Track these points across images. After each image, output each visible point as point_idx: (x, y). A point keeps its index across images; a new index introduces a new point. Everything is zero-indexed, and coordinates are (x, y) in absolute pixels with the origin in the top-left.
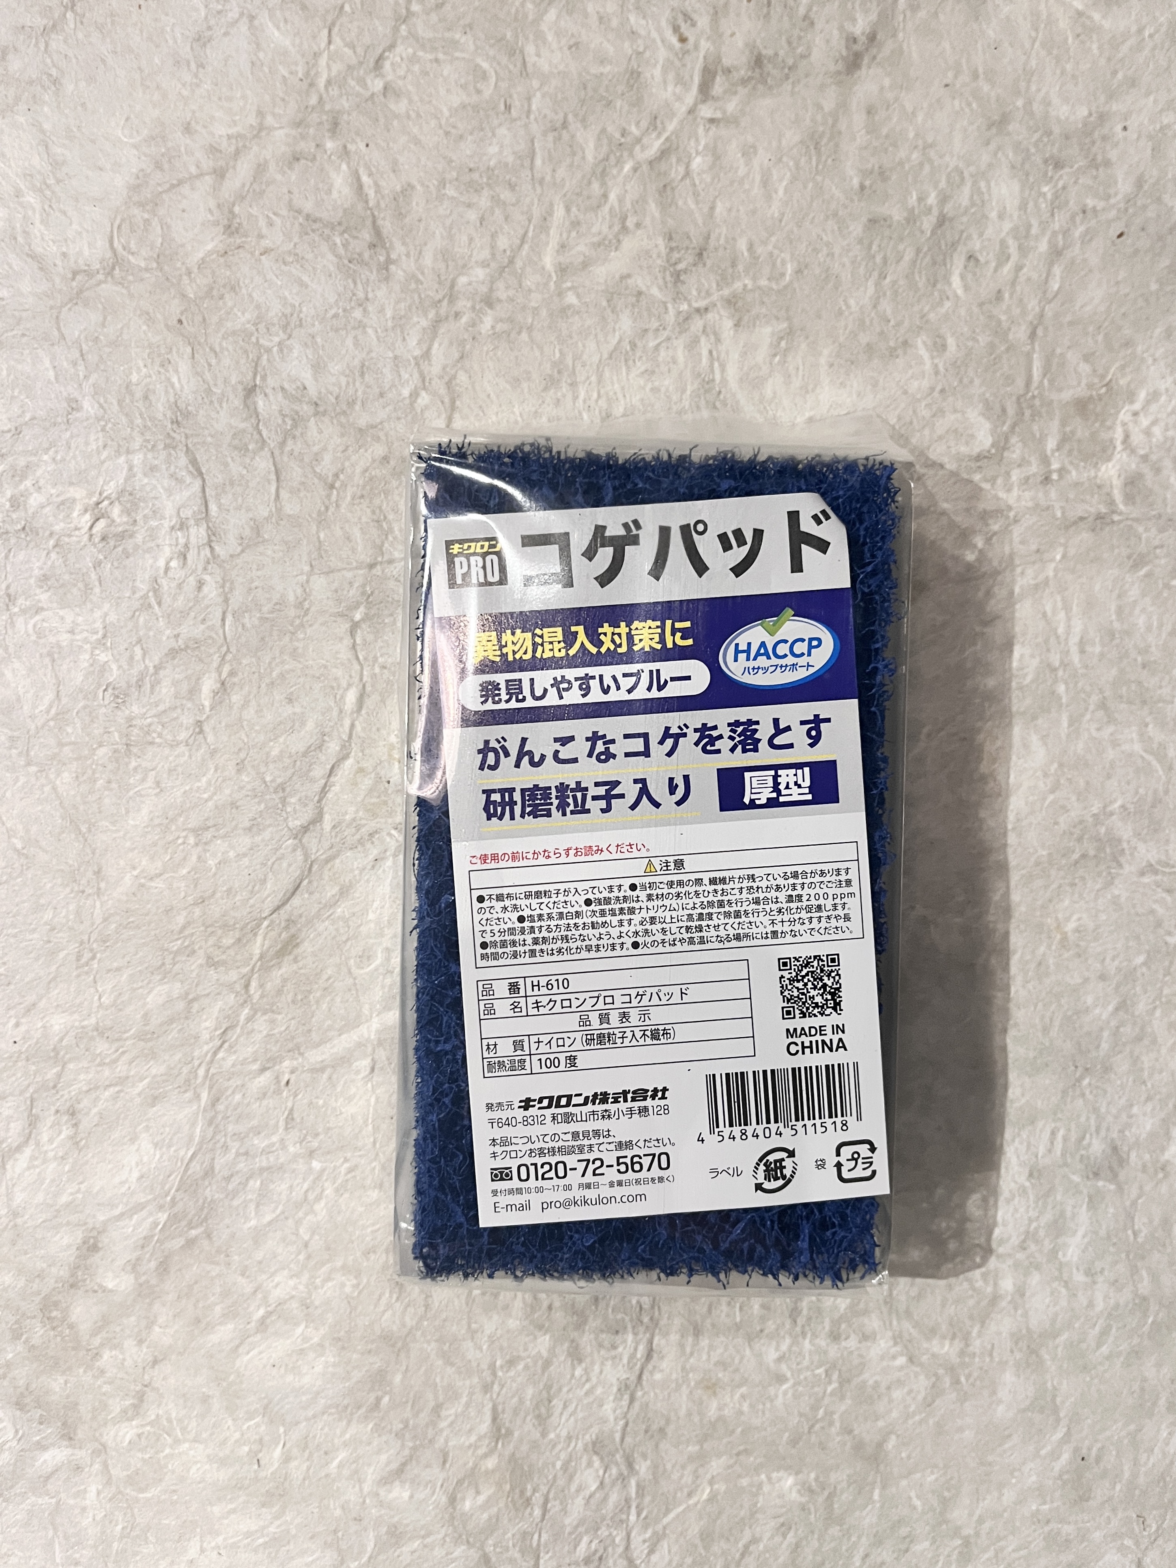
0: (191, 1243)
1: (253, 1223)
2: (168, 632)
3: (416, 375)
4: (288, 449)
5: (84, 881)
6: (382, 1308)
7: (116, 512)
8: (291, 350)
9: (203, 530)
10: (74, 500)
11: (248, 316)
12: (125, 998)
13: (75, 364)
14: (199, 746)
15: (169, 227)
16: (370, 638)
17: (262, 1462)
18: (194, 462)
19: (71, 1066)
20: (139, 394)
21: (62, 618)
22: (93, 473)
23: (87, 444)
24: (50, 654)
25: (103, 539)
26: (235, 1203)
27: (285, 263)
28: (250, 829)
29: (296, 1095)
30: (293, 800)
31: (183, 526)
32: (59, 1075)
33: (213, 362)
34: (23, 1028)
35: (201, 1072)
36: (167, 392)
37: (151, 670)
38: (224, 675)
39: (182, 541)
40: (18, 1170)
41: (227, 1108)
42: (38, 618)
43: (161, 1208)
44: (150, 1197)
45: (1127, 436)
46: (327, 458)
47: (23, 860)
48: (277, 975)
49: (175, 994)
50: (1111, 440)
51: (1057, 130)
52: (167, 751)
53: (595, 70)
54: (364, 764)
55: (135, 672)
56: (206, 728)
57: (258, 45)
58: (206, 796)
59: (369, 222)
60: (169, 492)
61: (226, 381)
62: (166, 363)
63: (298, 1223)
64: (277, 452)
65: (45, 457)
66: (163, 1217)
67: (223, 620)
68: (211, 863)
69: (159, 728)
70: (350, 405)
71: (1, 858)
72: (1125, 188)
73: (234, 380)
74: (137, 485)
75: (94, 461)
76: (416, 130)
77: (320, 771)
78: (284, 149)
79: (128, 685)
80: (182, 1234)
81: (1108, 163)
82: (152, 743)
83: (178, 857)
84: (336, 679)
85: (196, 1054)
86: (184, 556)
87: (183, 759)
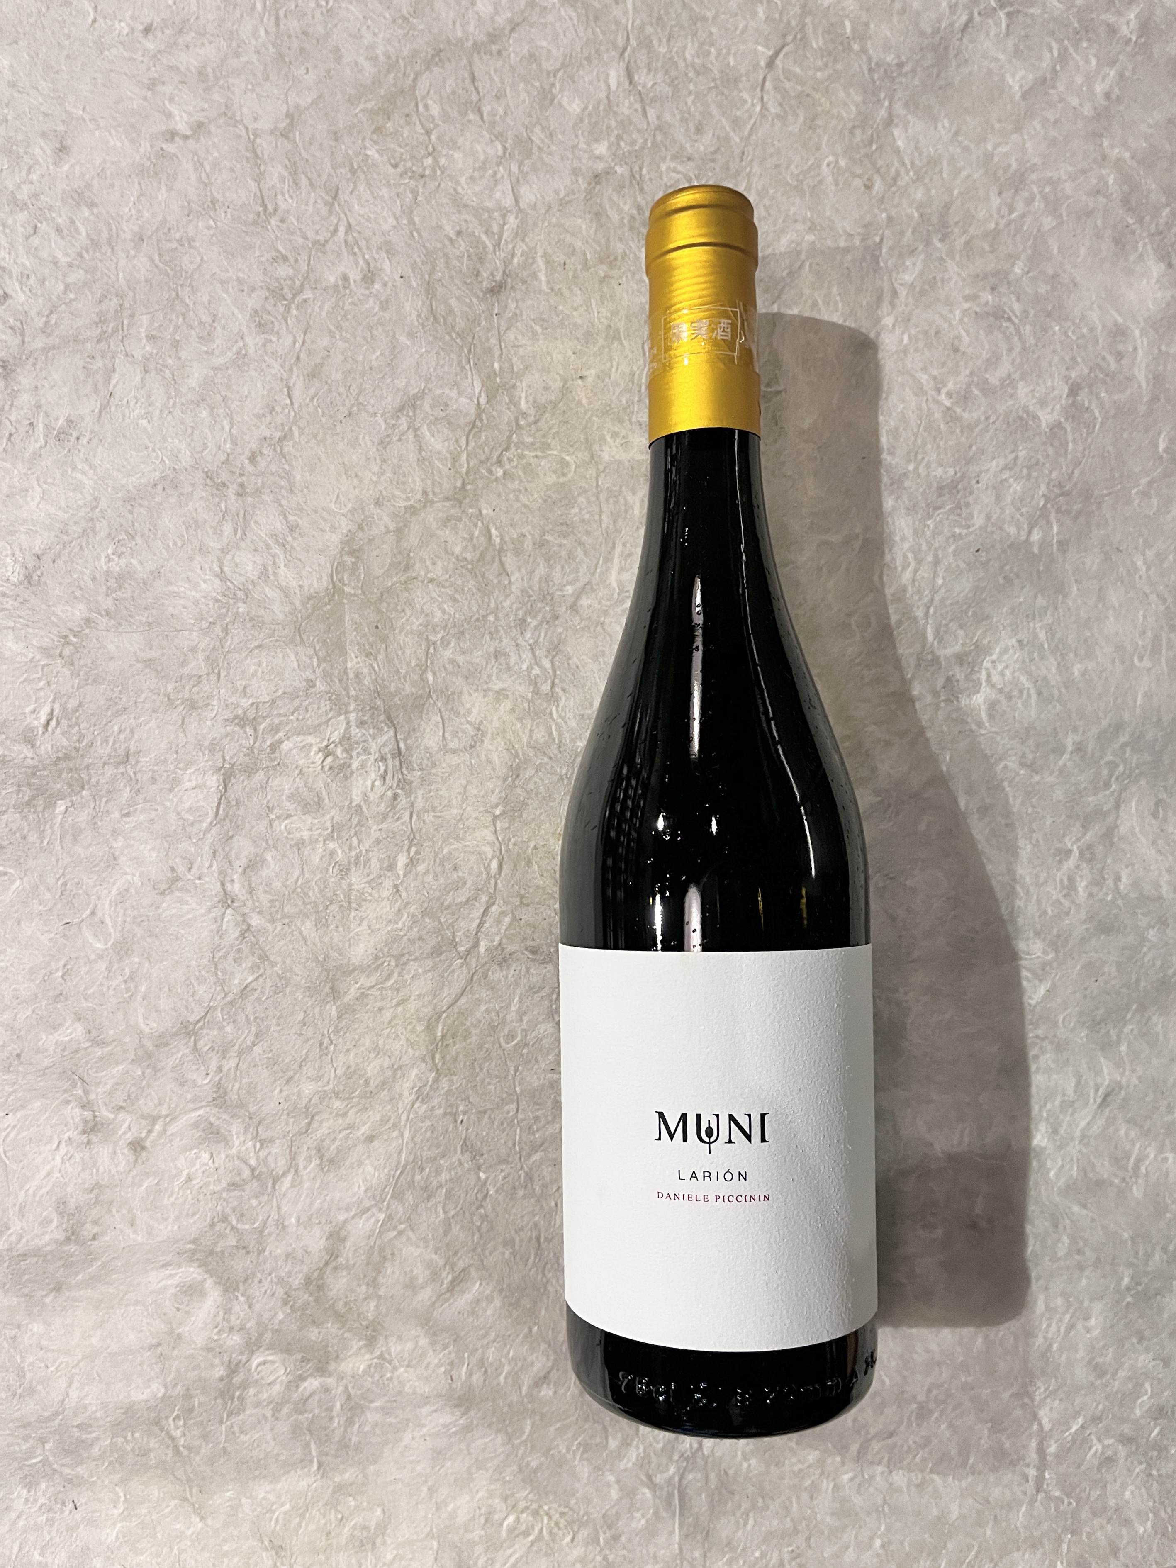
0: (401, 1233)
1: (442, 1217)
2: (374, 828)
3: (530, 655)
4: (450, 707)
5: (324, 993)
6: (528, 1267)
7: (339, 751)
8: (449, 643)
9: (396, 761)
10: (311, 745)
11: (420, 621)
12: (352, 1070)
13: (311, 658)
14: (397, 901)
15: (369, 567)
16: (506, 825)
17: (454, 1378)
18: (389, 718)
19: (316, 1118)
20: (351, 676)
21: (304, 821)
22: (324, 727)
23: (319, 708)
24: (297, 844)
25: (331, 768)
26: (430, 1205)
27: (443, 587)
28: (432, 954)
29: (467, 1130)
30: (459, 934)
31: (382, 758)
32: (309, 1124)
33: (400, 653)
34: (284, 1094)
35: (404, 1117)
36: (370, 673)
37: (364, 852)
38: (412, 854)
39: (382, 768)
40: (284, 1189)
42: (288, 821)
43: (380, 1210)
44: (373, 1203)
45: (989, 677)
46: (475, 711)
47: (283, 982)
48: (453, 1049)
49: (385, 1065)
50: (979, 679)
51: (934, 485)
52: (375, 905)
54: (505, 908)
55: (353, 854)
56: (400, 888)
57: (420, 447)
58: (402, 933)
59: (497, 559)
60: (374, 737)
61: (408, 664)
62: (369, 654)
63: (472, 1215)
64: (442, 709)
65: (292, 718)
66: (382, 1216)
67: (411, 818)
68: (408, 977)
69: (370, 890)
70: (490, 676)
71: (268, 980)
72: (978, 521)
73: (413, 664)
74: (353, 733)
75: (324, 719)
76: (526, 501)
77: (477, 913)
78: (441, 514)
79: (349, 862)
80: (395, 1228)
81: (968, 505)
82: (365, 900)
83: (386, 973)
84: (485, 853)
85: (400, 1105)
86: (384, 778)
87: (385, 911)
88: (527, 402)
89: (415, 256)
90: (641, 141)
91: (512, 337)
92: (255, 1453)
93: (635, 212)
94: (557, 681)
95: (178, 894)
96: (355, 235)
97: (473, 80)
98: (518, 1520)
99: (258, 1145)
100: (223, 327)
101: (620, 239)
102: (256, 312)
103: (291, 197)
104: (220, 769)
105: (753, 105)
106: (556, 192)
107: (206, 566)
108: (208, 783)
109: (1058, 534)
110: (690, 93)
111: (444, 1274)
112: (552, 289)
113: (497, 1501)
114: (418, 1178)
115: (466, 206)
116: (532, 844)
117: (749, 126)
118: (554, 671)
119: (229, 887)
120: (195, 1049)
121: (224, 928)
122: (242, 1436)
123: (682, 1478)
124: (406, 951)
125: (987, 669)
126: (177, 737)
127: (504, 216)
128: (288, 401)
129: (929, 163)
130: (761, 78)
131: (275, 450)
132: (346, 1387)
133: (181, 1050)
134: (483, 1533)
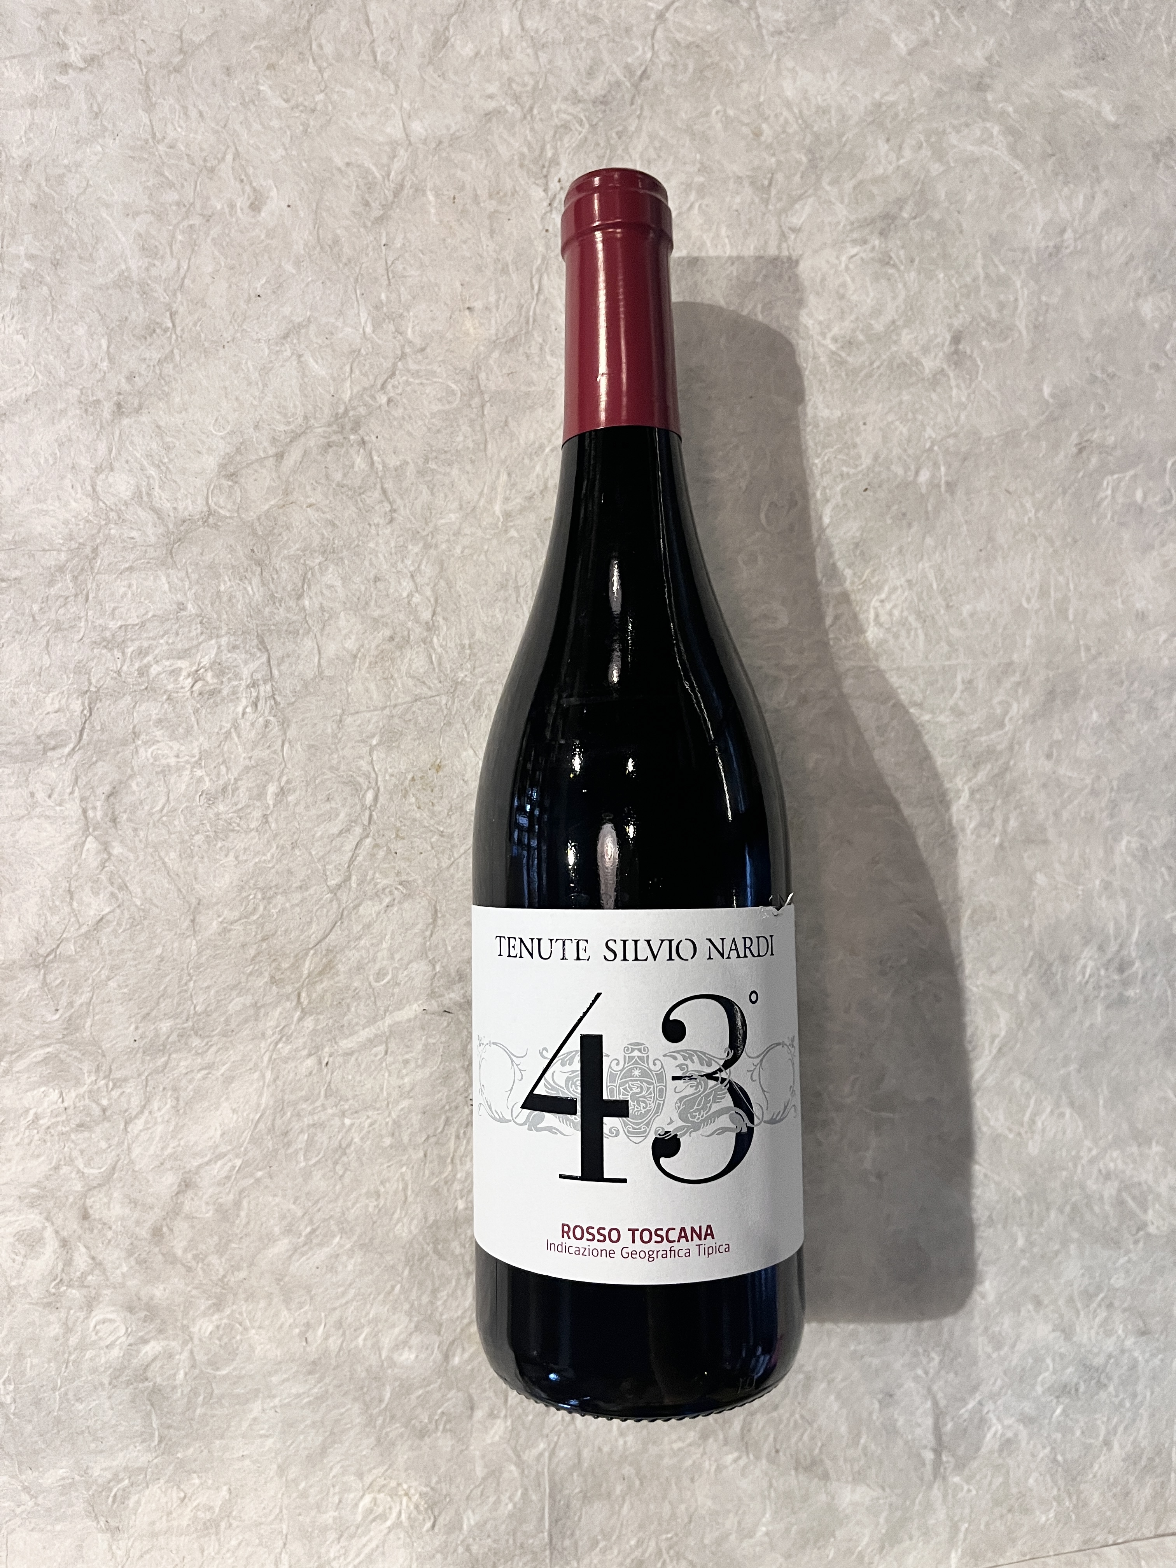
0: (258, 1181)
1: (303, 1164)
2: (244, 755)
3: (411, 583)
4: (326, 632)
5: (184, 926)
6: (394, 1222)
7: (209, 676)
8: (327, 568)
9: (268, 687)
10: (181, 669)
11: (298, 546)
12: (212, 1007)
13: (183, 581)
14: (266, 831)
15: (246, 491)
16: (383, 756)
17: (309, 1340)
18: (262, 642)
19: (174, 1056)
20: (225, 599)
21: (171, 748)
22: (193, 651)
23: (190, 631)
24: (163, 771)
25: (200, 694)
26: (290, 1151)
27: (324, 513)
28: (301, 887)
29: (332, 1073)
30: (331, 867)
31: (254, 684)
32: (166, 1064)
33: (275, 576)
34: (140, 1031)
35: (266, 1059)
36: (244, 597)
37: (232, 781)
38: (282, 784)
39: (254, 694)
40: (136, 1132)
41: (284, 1083)
42: (154, 747)
43: (237, 1156)
44: (229, 1148)
45: (877, 616)
47: (142, 914)
48: (319, 988)
49: (248, 1003)
50: (867, 618)
51: (822, 425)
52: (243, 835)
53: (523, 388)
54: (379, 841)
55: (221, 782)
56: (270, 819)
57: (304, 373)
58: (270, 865)
59: (378, 486)
60: (246, 663)
61: (284, 589)
62: (243, 578)
63: (336, 1163)
64: (318, 635)
65: (161, 641)
66: (238, 1162)
67: (283, 746)
68: (273, 911)
69: (238, 820)
70: (367, 603)
71: (126, 912)
72: (866, 461)
73: (289, 588)
74: (224, 658)
75: (195, 643)
76: (409, 427)
77: (349, 847)
78: (322, 440)
79: (216, 791)
80: (252, 1175)
81: (855, 446)
82: (233, 830)
83: (250, 908)
84: (360, 784)
85: (263, 1045)
86: (255, 704)
87: (254, 841)
88: (414, 332)
89: (303, 184)
90: (532, 82)
91: (401, 267)
92: (90, 1423)
93: (525, 150)
94: (439, 609)
95: (35, 820)
96: (243, 163)
97: (368, 22)
98: (375, 1499)
99: (111, 1084)
100: (106, 249)
101: (510, 177)
102: (140, 235)
103: (181, 127)
104: (86, 692)
105: (644, 52)
106: (448, 128)
107: (78, 486)
108: (71, 707)
109: (946, 475)
110: (582, 39)
111: (302, 1227)
112: (441, 222)
113: (353, 1478)
114: (278, 1122)
115: (357, 139)
116: (409, 777)
117: (639, 73)
118: (436, 600)
119: (90, 814)
120: (44, 983)
121: (84, 856)
122: (77, 1404)
123: (552, 1454)
124: (274, 883)
125: (875, 608)
126: (41, 659)
127: (394, 150)
128: (170, 325)
129: (817, 112)
130: (652, 28)
131: (154, 371)
132: (192, 1352)
133: (31, 983)
134: (336, 1514)
